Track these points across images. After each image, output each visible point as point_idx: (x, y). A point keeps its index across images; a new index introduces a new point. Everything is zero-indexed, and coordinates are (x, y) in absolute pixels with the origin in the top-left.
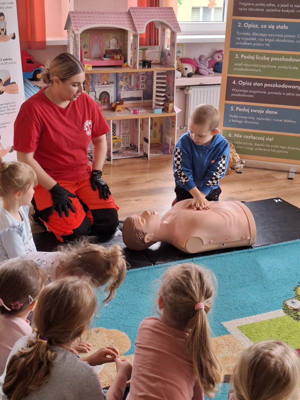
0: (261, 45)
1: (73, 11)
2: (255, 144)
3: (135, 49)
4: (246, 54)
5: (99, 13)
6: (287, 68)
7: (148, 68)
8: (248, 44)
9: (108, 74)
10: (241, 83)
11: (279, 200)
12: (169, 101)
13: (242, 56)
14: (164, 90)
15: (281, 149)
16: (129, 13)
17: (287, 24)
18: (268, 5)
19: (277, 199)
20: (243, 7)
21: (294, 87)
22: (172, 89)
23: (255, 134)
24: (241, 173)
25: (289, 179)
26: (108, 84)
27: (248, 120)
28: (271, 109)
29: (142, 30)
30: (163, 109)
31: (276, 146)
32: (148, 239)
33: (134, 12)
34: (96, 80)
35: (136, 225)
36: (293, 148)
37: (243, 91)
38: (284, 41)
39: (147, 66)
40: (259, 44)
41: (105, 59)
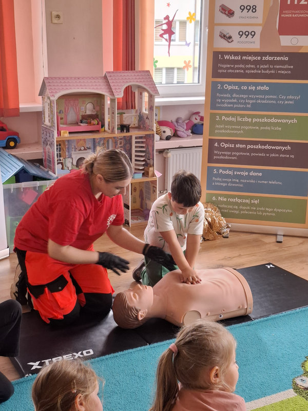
0: (242, 106)
1: (47, 76)
2: (241, 207)
3: (113, 113)
4: (227, 116)
5: (75, 78)
6: (269, 128)
7: (127, 132)
8: (229, 106)
9: (84, 140)
10: (223, 145)
11: (271, 266)
12: (149, 165)
13: (223, 118)
14: (143, 154)
15: (268, 212)
16: (105, 77)
17: (267, 84)
18: (247, 66)
19: (269, 264)
20: (222, 68)
21: (278, 148)
22: (151, 154)
23: (240, 197)
24: (227, 237)
25: (278, 242)
26: (85, 149)
27: (232, 182)
28: (255, 171)
29: (120, 95)
30: (143, 174)
31: (262, 209)
32: (141, 316)
33: (110, 76)
34: (73, 147)
35: (128, 302)
36: (280, 210)
37: (226, 153)
38: (265, 102)
39: (125, 131)
40: (239, 106)
41: (82, 124)
